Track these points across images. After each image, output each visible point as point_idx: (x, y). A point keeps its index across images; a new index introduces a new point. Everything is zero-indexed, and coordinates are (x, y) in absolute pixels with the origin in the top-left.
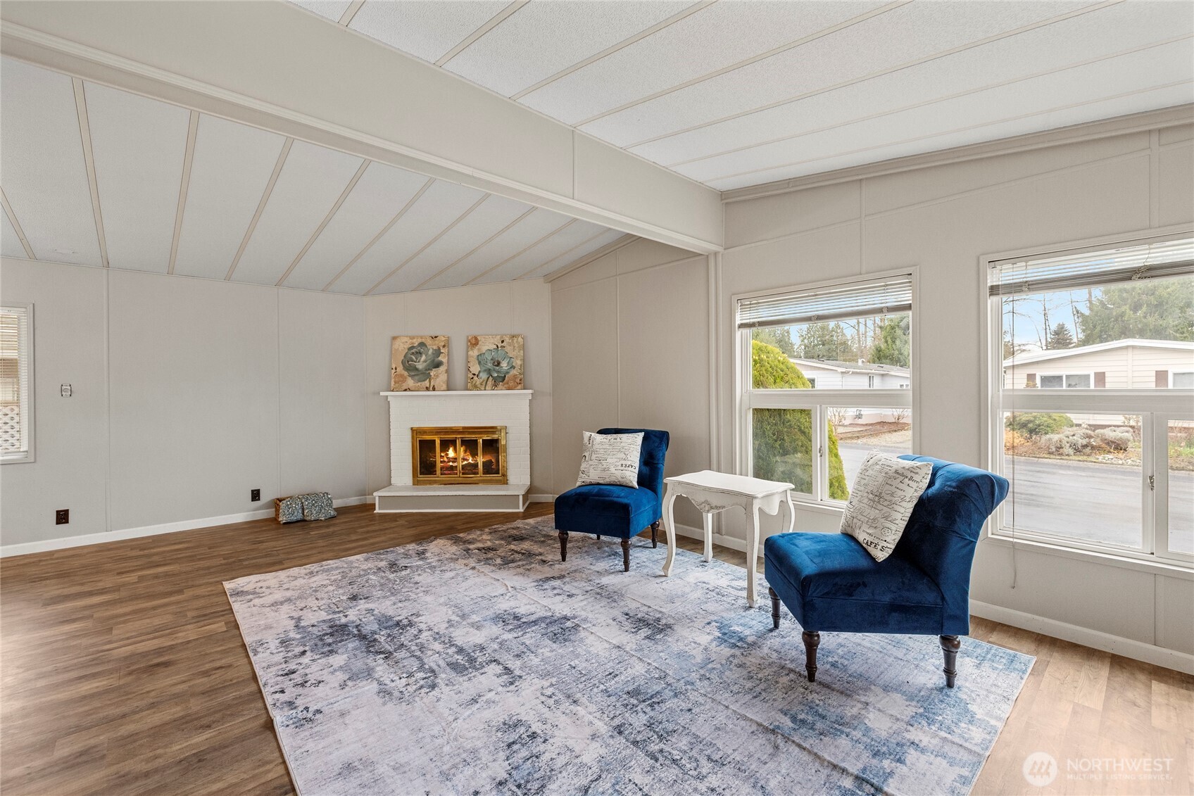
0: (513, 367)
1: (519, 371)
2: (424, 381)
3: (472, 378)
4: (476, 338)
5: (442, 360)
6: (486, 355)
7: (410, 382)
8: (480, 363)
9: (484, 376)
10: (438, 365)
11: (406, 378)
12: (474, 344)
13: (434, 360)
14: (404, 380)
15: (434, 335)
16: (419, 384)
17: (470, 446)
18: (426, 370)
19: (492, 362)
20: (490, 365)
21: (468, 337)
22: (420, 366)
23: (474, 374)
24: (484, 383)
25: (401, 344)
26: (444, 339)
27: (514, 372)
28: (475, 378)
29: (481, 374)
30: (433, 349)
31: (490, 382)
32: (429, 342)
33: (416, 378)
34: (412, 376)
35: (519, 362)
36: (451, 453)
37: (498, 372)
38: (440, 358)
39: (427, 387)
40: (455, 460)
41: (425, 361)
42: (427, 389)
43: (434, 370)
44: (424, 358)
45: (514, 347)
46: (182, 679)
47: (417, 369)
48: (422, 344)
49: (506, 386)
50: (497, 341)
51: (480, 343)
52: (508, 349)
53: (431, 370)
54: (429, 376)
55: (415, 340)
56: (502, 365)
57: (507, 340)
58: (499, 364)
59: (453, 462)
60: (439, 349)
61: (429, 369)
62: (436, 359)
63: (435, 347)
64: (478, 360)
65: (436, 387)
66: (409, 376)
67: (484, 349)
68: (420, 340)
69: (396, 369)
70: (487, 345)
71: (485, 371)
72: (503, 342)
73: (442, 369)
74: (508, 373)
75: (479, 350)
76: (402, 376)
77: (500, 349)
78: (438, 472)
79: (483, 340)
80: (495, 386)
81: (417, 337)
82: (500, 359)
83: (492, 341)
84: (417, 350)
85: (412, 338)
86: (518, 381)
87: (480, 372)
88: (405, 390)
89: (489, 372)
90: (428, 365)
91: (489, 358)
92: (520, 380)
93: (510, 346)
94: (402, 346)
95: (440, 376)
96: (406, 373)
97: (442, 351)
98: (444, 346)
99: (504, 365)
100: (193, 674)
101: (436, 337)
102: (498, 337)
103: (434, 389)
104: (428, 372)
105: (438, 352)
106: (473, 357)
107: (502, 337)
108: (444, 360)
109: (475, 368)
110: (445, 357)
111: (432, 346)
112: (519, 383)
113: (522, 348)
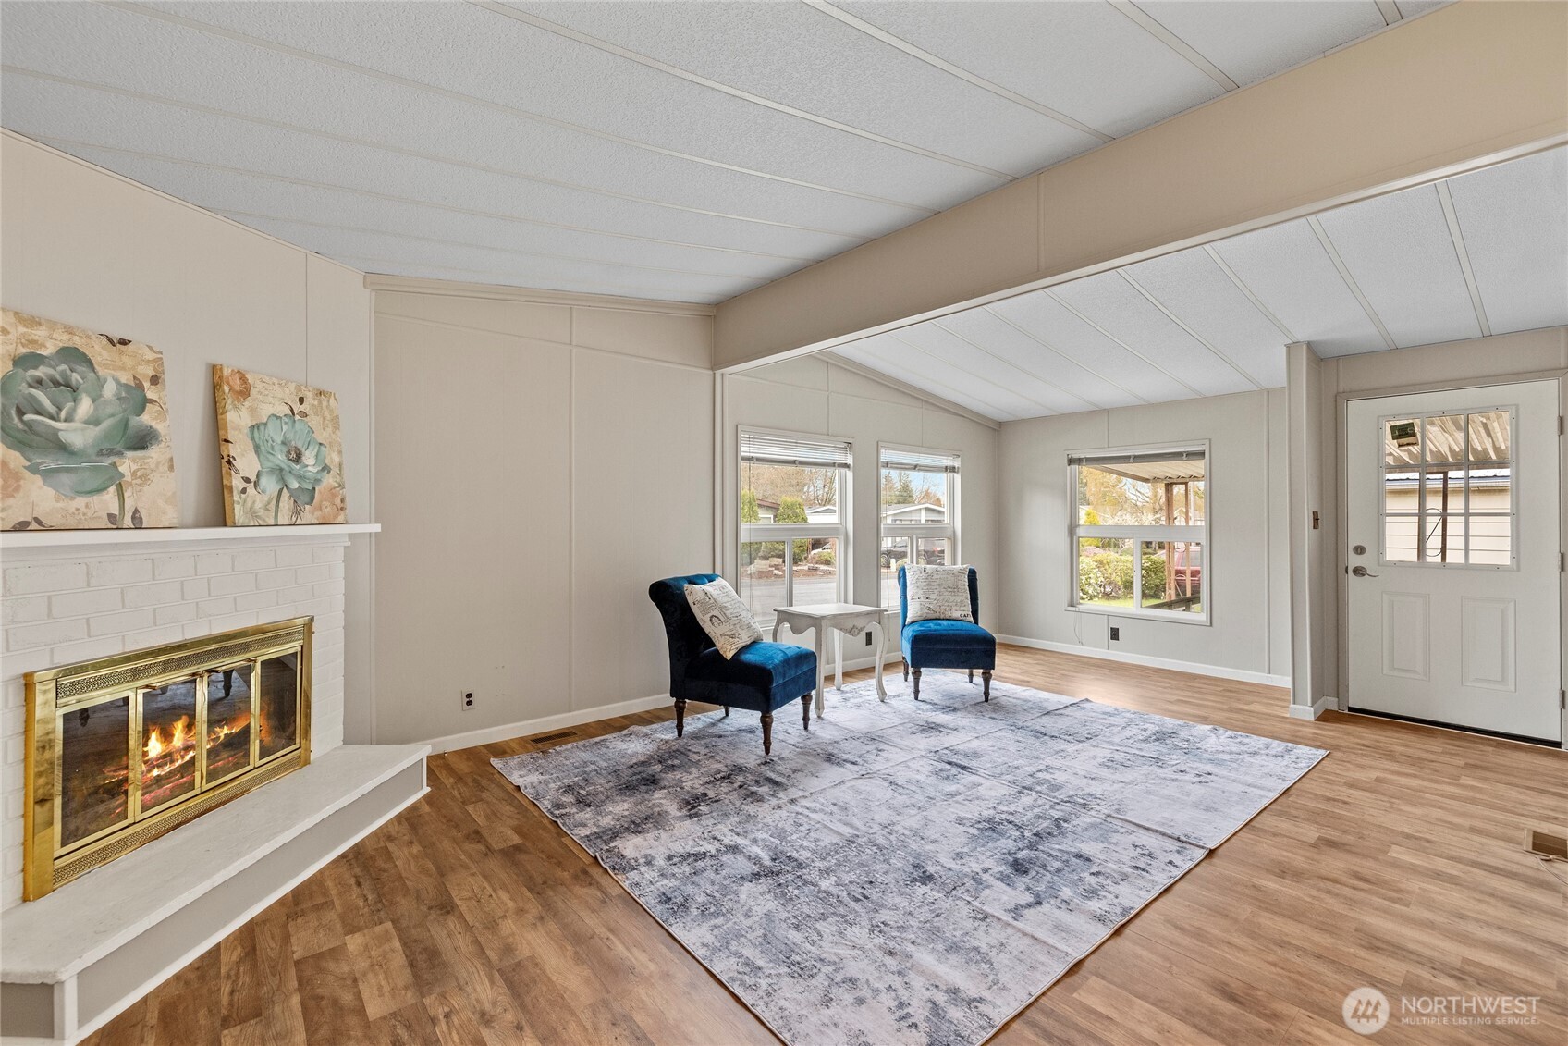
0: (326, 468)
1: (338, 479)
2: (105, 491)
3: (244, 491)
4: (245, 378)
5: (153, 424)
6: (272, 430)
7: (40, 495)
8: (257, 449)
9: (269, 484)
10: (143, 440)
12: (241, 393)
13: (122, 422)
15: (117, 334)
16: (81, 502)
18: (101, 453)
19: (285, 449)
20: (280, 458)
23: (247, 480)
24: (272, 506)
26: (151, 356)
27: (326, 479)
28: (251, 489)
29: (264, 481)
30: (118, 382)
31: (286, 501)
35: (338, 458)
37: (301, 478)
38: (147, 418)
39: (111, 517)
42: (114, 522)
43: (130, 454)
44: (86, 407)
45: (324, 419)
46: (1226, 949)
48: (76, 356)
49: (318, 513)
50: (290, 395)
51: (253, 392)
53: (120, 454)
54: (114, 479)
55: (40, 331)
56: (305, 460)
57: (310, 399)
58: (299, 456)
60: (140, 386)
61: (111, 452)
62: (134, 421)
63: (125, 378)
64: (253, 439)
65: (143, 513)
66: (31, 468)
67: (265, 411)
70: (267, 403)
71: (272, 471)
72: (301, 400)
73: (155, 454)
74: (318, 481)
75: (252, 410)
77: (297, 417)
79: (260, 385)
80: (296, 513)
82: (300, 446)
83: (279, 392)
84: (58, 371)
86: (338, 502)
87: (258, 476)
88: (20, 526)
89: (279, 473)
90: (107, 436)
91: (279, 439)
92: (342, 501)
93: (316, 414)
96: (17, 459)
97: (150, 395)
98: (155, 380)
99: (309, 458)
100: (1211, 945)
101: (124, 342)
102: (292, 386)
103: (138, 524)
104: (107, 462)
105: (136, 399)
106: (238, 428)
107: (299, 388)
108: (159, 427)
109: (246, 463)
110: (162, 414)
111: (114, 374)
112: (340, 508)
113: (336, 423)
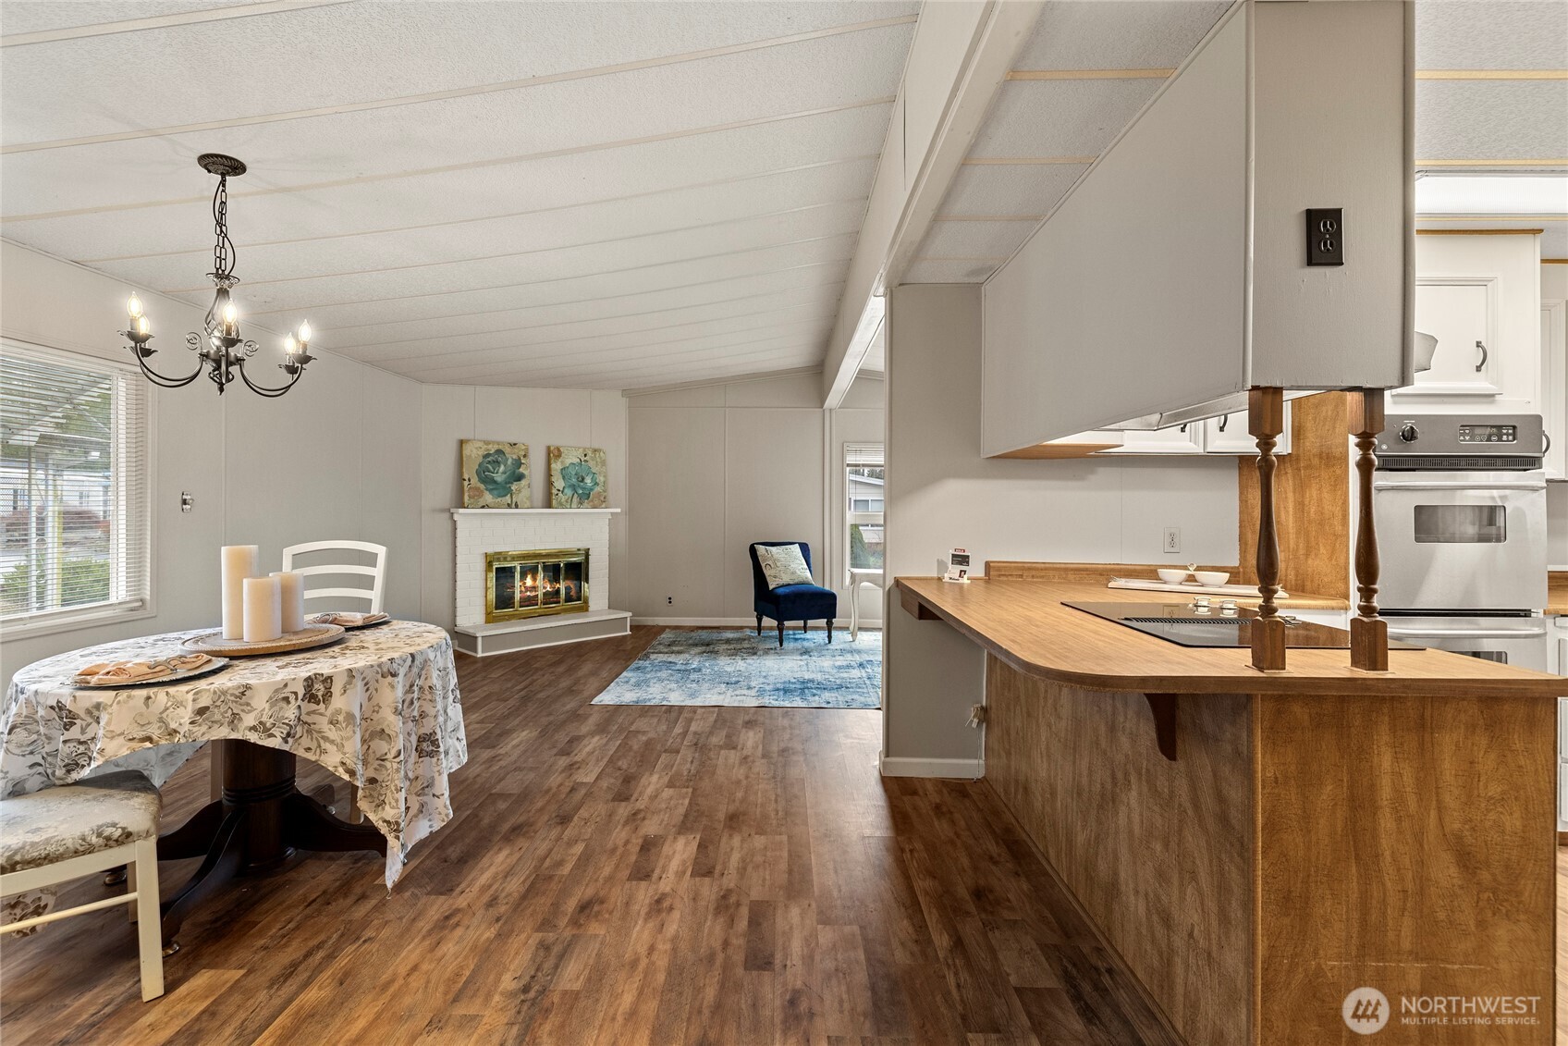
0: (596, 484)
1: (603, 488)
2: (505, 495)
3: (556, 495)
4: (559, 450)
5: (523, 472)
6: (570, 470)
7: (488, 498)
8: (564, 478)
9: (569, 492)
10: (520, 478)
11: (482, 492)
12: (556, 456)
13: (514, 472)
14: (480, 494)
15: (512, 442)
16: (499, 499)
17: (554, 572)
18: (506, 483)
19: (576, 477)
20: (574, 480)
21: (549, 448)
22: (499, 478)
23: (559, 490)
24: (569, 501)
25: (475, 451)
26: (524, 447)
27: (598, 489)
28: (560, 494)
29: (566, 490)
30: (512, 458)
31: (576, 499)
32: (507, 449)
33: (495, 492)
34: (490, 491)
35: (602, 479)
36: (529, 582)
37: (583, 489)
38: (521, 470)
39: (508, 504)
40: (534, 588)
41: (504, 473)
42: (509, 506)
43: (515, 483)
44: (502, 468)
45: (597, 462)
47: (495, 482)
48: (499, 452)
49: (591, 504)
50: (580, 453)
51: (563, 455)
52: (591, 464)
53: (512, 483)
54: (510, 492)
55: (490, 446)
56: (586, 481)
57: (590, 453)
58: (583, 479)
59: (530, 591)
60: (520, 459)
61: (509, 483)
62: (517, 471)
63: (515, 457)
64: (561, 474)
65: (518, 504)
66: (486, 489)
67: (568, 462)
68: (496, 447)
69: (469, 480)
70: (571, 458)
71: (570, 486)
72: (585, 455)
73: (523, 482)
74: (592, 490)
75: (562, 462)
76: (477, 489)
77: (583, 463)
78: (517, 604)
79: (566, 452)
80: (581, 503)
81: (494, 443)
82: (583, 475)
83: (575, 453)
84: (495, 458)
85: (487, 443)
86: (602, 499)
87: (564, 488)
88: (483, 507)
89: (574, 488)
90: (508, 477)
91: (573, 473)
92: (605, 498)
93: (593, 460)
94: (474, 453)
95: (522, 490)
96: (482, 486)
97: (522, 461)
98: (525, 456)
99: (588, 481)
101: (515, 444)
102: (581, 450)
103: (517, 507)
104: (508, 486)
105: (518, 463)
106: (556, 470)
107: (584, 450)
108: (526, 472)
109: (559, 483)
110: (526, 469)
111: (511, 456)
112: (602, 501)
113: (604, 463)
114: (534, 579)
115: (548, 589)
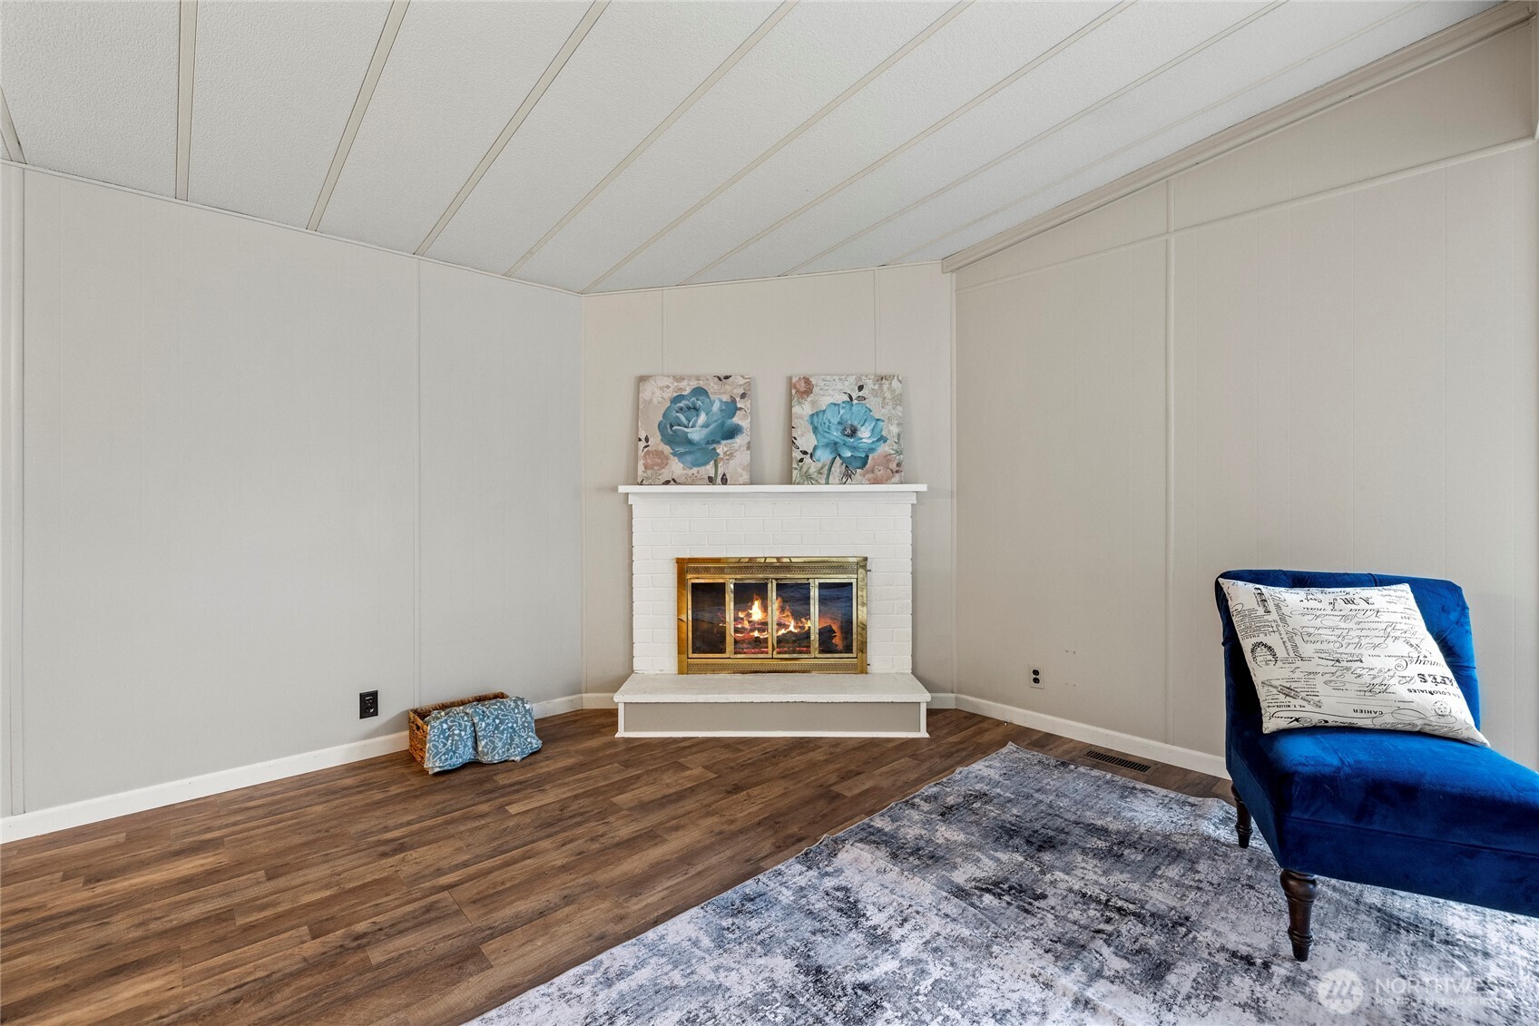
0: (883, 439)
1: (895, 447)
2: (706, 463)
3: (801, 460)
4: (807, 381)
5: (740, 423)
6: (828, 415)
7: (676, 467)
8: (815, 430)
9: (824, 456)
10: (732, 433)
11: (667, 458)
12: (803, 393)
13: (723, 424)
14: (663, 461)
15: (722, 374)
16: (695, 470)
17: (794, 596)
18: (708, 443)
19: (840, 428)
20: (836, 434)
21: (790, 379)
22: (696, 434)
23: (805, 453)
24: (825, 471)
25: (658, 393)
26: (742, 381)
27: (884, 449)
28: (807, 459)
29: (818, 453)
30: (721, 401)
31: (838, 467)
32: (712, 387)
33: (689, 458)
34: (680, 456)
35: (894, 429)
36: (756, 612)
37: (853, 448)
38: (736, 420)
39: (709, 478)
40: (763, 626)
41: (706, 426)
42: (711, 480)
43: (724, 442)
44: (702, 418)
45: (884, 399)
47: (690, 442)
48: (700, 392)
49: (870, 476)
50: (850, 386)
51: (815, 390)
52: (872, 402)
53: (718, 442)
54: (714, 456)
55: (684, 384)
56: (860, 434)
57: (870, 384)
58: (854, 432)
59: (761, 630)
60: (734, 401)
61: (714, 442)
62: (729, 422)
63: (726, 398)
64: (812, 423)
65: (728, 477)
66: (675, 454)
67: (824, 402)
68: (694, 384)
69: (647, 440)
70: (829, 395)
71: (827, 445)
72: (861, 388)
73: (740, 441)
74: (872, 450)
75: (813, 403)
76: (659, 454)
77: (855, 402)
78: (730, 646)
79: (821, 384)
80: (848, 475)
81: (690, 378)
82: (855, 423)
83: (840, 386)
84: (691, 401)
85: (679, 379)
86: (893, 466)
87: (815, 448)
88: (667, 483)
89: (834, 447)
90: (712, 433)
91: (835, 421)
92: (898, 465)
93: (876, 396)
94: (658, 395)
95: (735, 455)
96: (667, 449)
97: (739, 405)
98: (743, 396)
99: (865, 434)
101: (727, 378)
102: (852, 379)
103: (724, 481)
104: (711, 447)
105: (731, 408)
106: (801, 417)
107: (859, 378)
108: (745, 424)
109: (807, 441)
110: (744, 418)
111: (719, 396)
112: (895, 470)
113: (898, 400)
114: (765, 608)
115: (792, 628)
